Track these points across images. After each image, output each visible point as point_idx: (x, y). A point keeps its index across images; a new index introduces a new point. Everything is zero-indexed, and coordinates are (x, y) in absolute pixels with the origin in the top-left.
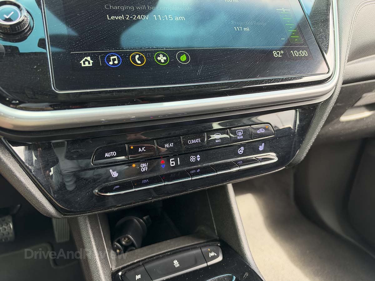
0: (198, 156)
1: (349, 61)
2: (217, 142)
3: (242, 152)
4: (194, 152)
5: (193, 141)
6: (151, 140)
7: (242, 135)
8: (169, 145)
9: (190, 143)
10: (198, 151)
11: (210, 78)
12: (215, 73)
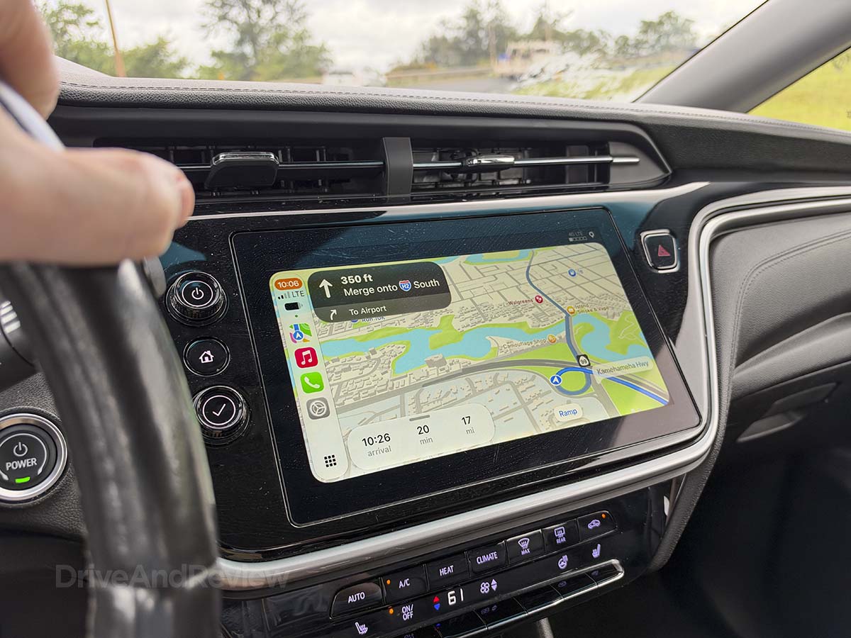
0: (494, 582)
1: (737, 365)
2: (524, 555)
3: (566, 564)
4: (488, 577)
5: (486, 558)
6: (418, 565)
7: (564, 536)
8: (447, 569)
9: (479, 561)
10: (494, 575)
11: (514, 465)
12: (519, 454)
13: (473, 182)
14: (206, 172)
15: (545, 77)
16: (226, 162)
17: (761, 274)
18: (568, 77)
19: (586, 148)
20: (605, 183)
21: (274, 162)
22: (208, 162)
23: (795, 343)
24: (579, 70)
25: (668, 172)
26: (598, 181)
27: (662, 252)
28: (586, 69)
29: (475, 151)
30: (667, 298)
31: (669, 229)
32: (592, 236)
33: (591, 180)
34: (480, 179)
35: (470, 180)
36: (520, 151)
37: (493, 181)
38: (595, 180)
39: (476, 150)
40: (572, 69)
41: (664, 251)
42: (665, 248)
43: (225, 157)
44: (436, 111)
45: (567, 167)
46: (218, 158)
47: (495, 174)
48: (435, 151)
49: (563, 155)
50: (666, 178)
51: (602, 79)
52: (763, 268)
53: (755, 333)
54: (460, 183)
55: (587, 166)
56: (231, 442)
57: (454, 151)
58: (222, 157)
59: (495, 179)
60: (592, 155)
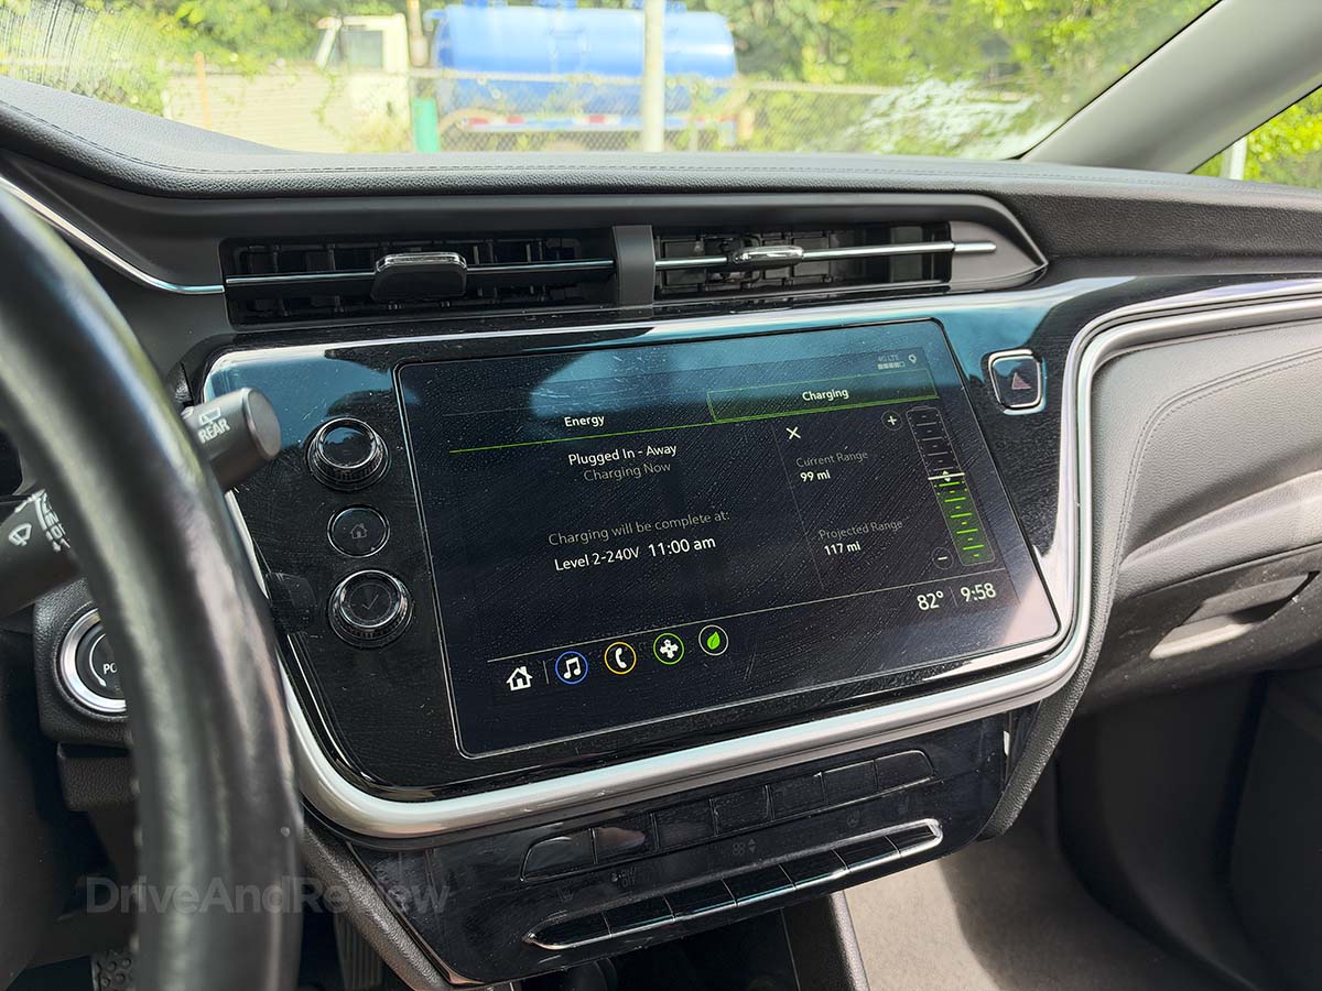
4: (743, 835)
6: (643, 814)
10: (751, 832)
12: (783, 669)
13: (753, 282)
14: (370, 280)
15: (897, 116)
16: (392, 268)
17: (1176, 414)
18: (932, 114)
19: (919, 230)
20: (944, 282)
21: (460, 266)
22: (371, 268)
23: (1232, 515)
24: (948, 103)
25: (1041, 263)
26: (936, 278)
27: (1018, 384)
28: (958, 102)
29: (757, 238)
30: (1021, 450)
31: (1032, 349)
32: (914, 361)
33: (926, 277)
34: (764, 278)
35: (749, 279)
36: (824, 235)
37: (784, 279)
38: (932, 276)
39: (759, 236)
40: (937, 101)
41: (1021, 381)
42: (1022, 377)
43: (392, 261)
44: (687, 187)
45: (892, 258)
46: (384, 262)
47: (787, 269)
48: (698, 239)
49: (887, 242)
50: (1039, 272)
51: (983, 115)
52: (1179, 404)
53: (1164, 499)
54: (733, 284)
55: (920, 257)
56: (386, 645)
57: (723, 240)
58: (388, 260)
59: (787, 276)
60: (926, 240)
